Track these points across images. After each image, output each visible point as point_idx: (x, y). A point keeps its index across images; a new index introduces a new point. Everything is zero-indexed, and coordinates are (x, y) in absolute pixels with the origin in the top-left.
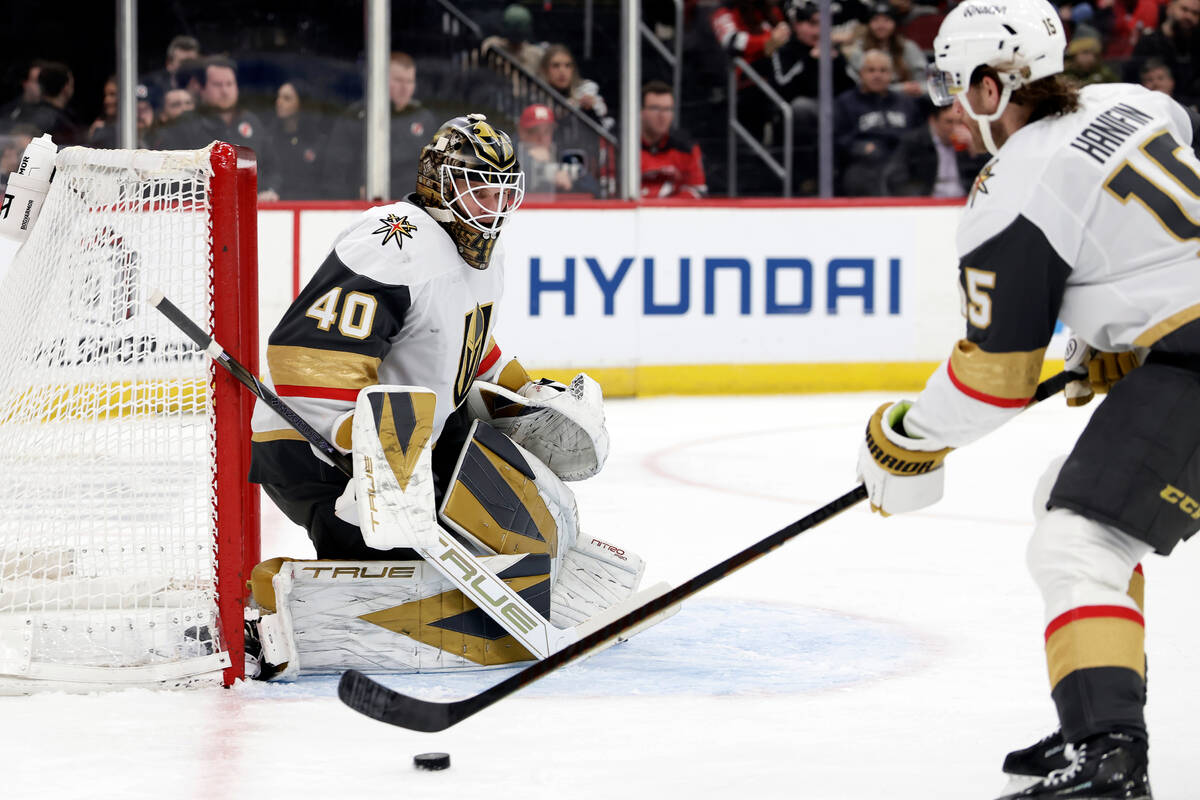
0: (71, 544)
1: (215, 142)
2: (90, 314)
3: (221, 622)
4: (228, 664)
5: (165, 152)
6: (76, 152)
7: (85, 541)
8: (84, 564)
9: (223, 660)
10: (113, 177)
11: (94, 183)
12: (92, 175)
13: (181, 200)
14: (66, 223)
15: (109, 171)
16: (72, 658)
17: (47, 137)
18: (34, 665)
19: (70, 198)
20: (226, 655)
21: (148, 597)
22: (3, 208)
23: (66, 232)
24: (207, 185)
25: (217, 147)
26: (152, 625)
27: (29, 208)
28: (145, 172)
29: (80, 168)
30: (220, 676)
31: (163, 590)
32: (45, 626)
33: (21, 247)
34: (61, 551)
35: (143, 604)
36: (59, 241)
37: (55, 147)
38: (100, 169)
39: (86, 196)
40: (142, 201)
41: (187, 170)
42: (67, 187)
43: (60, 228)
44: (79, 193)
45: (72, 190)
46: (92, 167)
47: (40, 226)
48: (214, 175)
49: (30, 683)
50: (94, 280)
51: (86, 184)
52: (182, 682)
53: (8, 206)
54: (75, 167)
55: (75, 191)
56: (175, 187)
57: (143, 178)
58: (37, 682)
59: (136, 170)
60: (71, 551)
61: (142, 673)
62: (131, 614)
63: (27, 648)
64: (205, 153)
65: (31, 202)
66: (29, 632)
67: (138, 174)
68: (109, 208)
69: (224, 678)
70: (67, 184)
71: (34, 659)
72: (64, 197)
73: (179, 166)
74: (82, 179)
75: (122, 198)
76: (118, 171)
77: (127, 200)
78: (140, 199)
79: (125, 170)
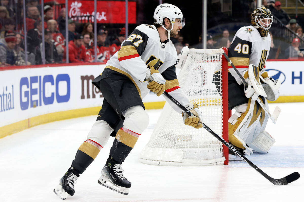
0: (191, 134)
1: (223, 47)
2: (196, 84)
3: (223, 151)
4: (225, 160)
5: (212, 49)
6: (193, 50)
7: (194, 133)
8: (194, 138)
9: (224, 159)
10: (201, 55)
11: (197, 56)
12: (196, 54)
13: (215, 60)
14: (191, 65)
15: (200, 54)
16: (191, 158)
18: (183, 160)
19: (191, 60)
20: (224, 158)
21: (208, 145)
23: (191, 67)
24: (221, 56)
26: (209, 151)
27: (183, 62)
28: (208, 54)
29: (194, 53)
30: (223, 162)
31: (211, 143)
32: (186, 151)
33: (181, 70)
34: (189, 135)
35: (207, 147)
36: (189, 69)
37: (188, 49)
38: (198, 53)
39: (195, 59)
40: (207, 60)
41: (217, 53)
43: (189, 66)
44: (194, 59)
46: (196, 53)
47: (185, 65)
48: (223, 54)
49: (182, 164)
50: (196, 77)
51: (195, 56)
52: (215, 164)
53: (178, 61)
54: (193, 53)
55: (193, 58)
56: (214, 57)
57: (207, 55)
58: (184, 163)
59: (206, 54)
60: (191, 135)
61: (206, 162)
62: (204, 149)
63: (182, 156)
65: (183, 61)
66: (182, 152)
68: (200, 61)
69: (224, 163)
70: (191, 56)
71: (183, 158)
73: (215, 52)
74: (194, 56)
75: (203, 59)
76: (202, 54)
77: (204, 60)
78: (207, 59)
79: (203, 53)
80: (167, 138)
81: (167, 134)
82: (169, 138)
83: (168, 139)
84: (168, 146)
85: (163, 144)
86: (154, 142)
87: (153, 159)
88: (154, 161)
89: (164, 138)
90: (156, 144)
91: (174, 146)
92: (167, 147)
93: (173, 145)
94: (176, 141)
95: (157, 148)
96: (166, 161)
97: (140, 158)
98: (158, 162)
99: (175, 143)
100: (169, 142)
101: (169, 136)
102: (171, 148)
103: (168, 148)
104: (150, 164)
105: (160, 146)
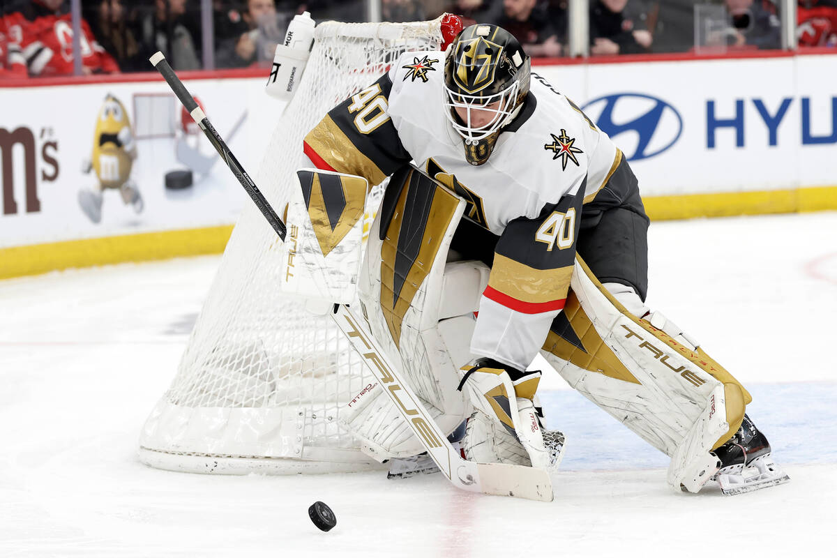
0: (334, 348)
1: (444, 15)
5: (404, 24)
6: (331, 26)
8: (343, 366)
10: (361, 46)
11: (346, 50)
12: (344, 44)
14: (324, 85)
15: (358, 41)
17: (307, 15)
18: (307, 448)
19: (326, 64)
22: (271, 74)
23: (324, 92)
25: (446, 18)
27: (293, 73)
28: (388, 41)
29: (334, 39)
32: (314, 416)
33: (287, 106)
34: (326, 354)
36: (319, 100)
38: (351, 39)
39: (340, 62)
40: (386, 65)
41: (421, 38)
42: (324, 55)
43: (320, 89)
44: (334, 60)
45: (328, 57)
46: (344, 38)
47: (302, 88)
48: (444, 41)
49: (303, 464)
51: (339, 51)
53: (276, 72)
54: (331, 38)
55: (331, 58)
57: (386, 45)
58: (309, 463)
59: (380, 40)
60: (334, 354)
63: (300, 435)
64: (437, 23)
65: (294, 68)
66: (301, 422)
67: (382, 43)
68: (359, 71)
70: (324, 52)
71: (306, 445)
72: (322, 64)
73: (415, 35)
74: (336, 49)
75: (368, 63)
76: (365, 41)
77: (373, 64)
78: (384, 63)
79: (371, 39)
80: (242, 369)
81: (242, 354)
82: (251, 366)
83: (246, 372)
84: (248, 398)
85: (225, 390)
86: (190, 384)
87: (189, 451)
88: (193, 456)
89: (231, 368)
90: (202, 391)
91: (270, 397)
92: (243, 403)
93: (266, 396)
94: (277, 379)
95: (206, 406)
96: (242, 455)
97: (142, 447)
98: (211, 461)
99: (273, 387)
100: (252, 384)
101: (248, 361)
102: (259, 404)
103: (246, 406)
104: (181, 470)
105: (217, 400)
